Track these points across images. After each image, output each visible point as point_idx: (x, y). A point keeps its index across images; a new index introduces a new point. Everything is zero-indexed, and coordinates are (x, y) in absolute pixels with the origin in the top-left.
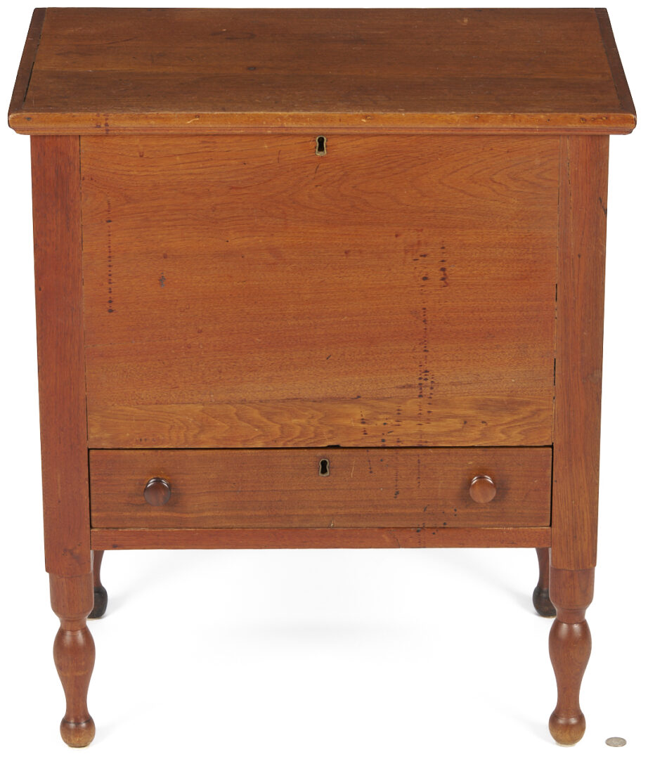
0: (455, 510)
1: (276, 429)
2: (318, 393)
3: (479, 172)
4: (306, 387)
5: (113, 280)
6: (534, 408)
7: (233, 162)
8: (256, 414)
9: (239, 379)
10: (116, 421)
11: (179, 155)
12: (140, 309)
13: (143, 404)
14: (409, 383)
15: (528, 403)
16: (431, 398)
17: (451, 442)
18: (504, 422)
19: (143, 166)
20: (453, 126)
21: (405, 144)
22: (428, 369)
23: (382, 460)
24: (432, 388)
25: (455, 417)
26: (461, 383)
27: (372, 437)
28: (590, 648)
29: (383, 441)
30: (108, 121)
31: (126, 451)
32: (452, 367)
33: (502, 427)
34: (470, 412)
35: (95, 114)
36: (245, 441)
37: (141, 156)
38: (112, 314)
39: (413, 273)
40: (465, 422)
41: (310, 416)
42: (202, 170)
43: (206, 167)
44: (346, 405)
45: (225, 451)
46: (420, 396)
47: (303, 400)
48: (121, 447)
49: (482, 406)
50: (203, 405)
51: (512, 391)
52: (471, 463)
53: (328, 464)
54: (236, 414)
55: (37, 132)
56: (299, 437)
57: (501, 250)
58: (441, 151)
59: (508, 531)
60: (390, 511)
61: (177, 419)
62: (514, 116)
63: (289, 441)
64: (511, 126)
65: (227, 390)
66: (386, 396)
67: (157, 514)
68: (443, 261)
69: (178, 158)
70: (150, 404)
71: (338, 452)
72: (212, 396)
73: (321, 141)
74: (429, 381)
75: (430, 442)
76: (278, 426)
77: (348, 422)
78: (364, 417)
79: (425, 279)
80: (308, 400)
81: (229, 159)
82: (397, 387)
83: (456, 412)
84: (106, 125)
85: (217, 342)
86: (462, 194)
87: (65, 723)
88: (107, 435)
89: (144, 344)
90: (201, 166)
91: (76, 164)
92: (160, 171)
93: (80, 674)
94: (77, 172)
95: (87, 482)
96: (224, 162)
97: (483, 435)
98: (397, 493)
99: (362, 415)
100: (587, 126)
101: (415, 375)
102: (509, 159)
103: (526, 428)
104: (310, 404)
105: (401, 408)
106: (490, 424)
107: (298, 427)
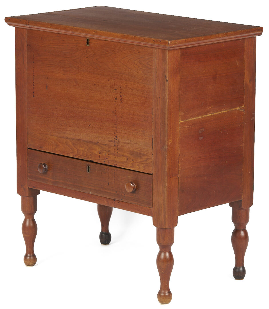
0: (125, 195)
1: (76, 151)
2: (87, 139)
3: (131, 59)
4: (84, 136)
5: (34, 85)
6: (146, 157)
8: (70, 143)
9: (66, 129)
10: (35, 138)
12: (41, 97)
13: (41, 133)
14: (112, 140)
15: (145, 155)
16: (118, 147)
17: (123, 166)
18: (138, 161)
19: (42, 43)
20: (118, 38)
22: (117, 135)
23: (104, 170)
24: (118, 143)
25: (124, 156)
26: (126, 143)
27: (102, 159)
29: (105, 162)
30: (29, 24)
32: (124, 136)
33: (138, 163)
34: (129, 155)
35: (26, 20)
36: (68, 154)
37: (42, 39)
38: (34, 97)
39: (113, 96)
40: (127, 159)
41: (85, 147)
42: (57, 47)
44: (95, 145)
46: (115, 146)
47: (83, 141)
48: (36, 149)
49: (132, 153)
50: (57, 137)
51: (140, 149)
52: (129, 176)
53: (90, 168)
54: (65, 142)
57: (137, 91)
58: (120, 49)
59: (140, 207)
60: (106, 191)
61: (50, 141)
62: (135, 37)
63: (79, 156)
65: (63, 132)
66: (105, 144)
68: (121, 93)
69: (51, 41)
70: (43, 134)
71: (93, 164)
72: (59, 134)
73: (88, 40)
74: (117, 140)
75: (118, 165)
77: (95, 152)
78: (99, 151)
81: (64, 44)
82: (108, 141)
83: (125, 154)
85: (61, 113)
86: (126, 67)
88: (32, 144)
89: (42, 110)
90: (57, 45)
91: (26, 40)
92: (47, 45)
94: (26, 42)
97: (133, 165)
98: (109, 184)
99: (99, 150)
100: (155, 44)
101: (113, 137)
102: (139, 55)
103: (144, 165)
104: (85, 142)
105: (110, 149)
106: (134, 161)
107: (82, 151)
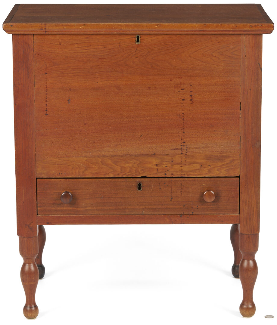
0: (197, 206)
1: (119, 169)
2: (137, 152)
3: (206, 51)
4: (132, 149)
5: (48, 100)
6: (231, 159)
7: (100, 47)
8: (110, 162)
9: (102, 146)
10: (48, 165)
11: (77, 44)
12: (59, 114)
13: (60, 157)
14: (177, 148)
15: (229, 157)
16: (186, 154)
17: (195, 175)
18: (218, 166)
19: (61, 49)
20: (195, 29)
21: (174, 39)
22: (185, 141)
23: (165, 183)
24: (187, 150)
25: (197, 163)
26: (199, 148)
27: (160, 172)
28: (257, 272)
29: (165, 174)
30: (46, 27)
31: (53, 179)
32: (195, 140)
33: (217, 168)
34: (204, 161)
35: (41, 24)
36: (105, 174)
37: (60, 44)
38: (47, 116)
39: (178, 97)
40: (201, 166)
41: (134, 163)
42: (86, 51)
43: (88, 49)
44: (149, 158)
45: (96, 179)
46: (182, 154)
47: (130, 156)
48: (51, 177)
49: (209, 158)
50: (87, 157)
51: (221, 151)
52: (204, 184)
53: (141, 185)
54: (101, 162)
55: (15, 32)
56: (129, 172)
57: (216, 87)
58: (190, 42)
59: (220, 216)
60: (168, 207)
61: (76, 164)
62: (221, 25)
63: (124, 174)
64: (220, 30)
65: (97, 151)
66: (167, 154)
67: (66, 208)
68: (191, 92)
69: (76, 45)
70: (64, 157)
71: (146, 179)
72: (91, 153)
73: (138, 37)
74: (185, 147)
75: (186, 175)
76: (119, 167)
77: (149, 165)
78: (157, 163)
79: (183, 100)
80: (133, 155)
81: (98, 46)
82: (171, 149)
83: (197, 161)
84: (45, 29)
85: (93, 129)
86: (199, 61)
87: (25, 308)
88: (45, 172)
89: (61, 129)
90: (86, 49)
91: (32, 48)
92: (68, 51)
93: (32, 283)
94: (32, 51)
95: (36, 193)
96: (96, 47)
97: (209, 171)
98: (172, 198)
99: (156, 163)
100: (253, 29)
101: (179, 144)
102: (219, 46)
103: (228, 168)
104: (134, 157)
105: (173, 159)
106: (212, 166)
107: (128, 168)
